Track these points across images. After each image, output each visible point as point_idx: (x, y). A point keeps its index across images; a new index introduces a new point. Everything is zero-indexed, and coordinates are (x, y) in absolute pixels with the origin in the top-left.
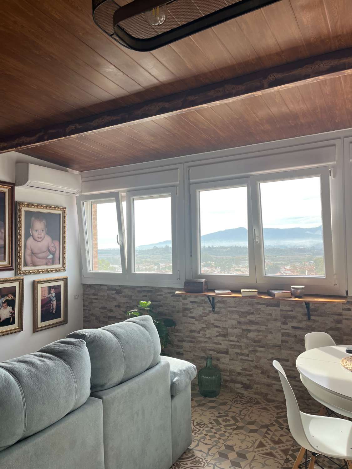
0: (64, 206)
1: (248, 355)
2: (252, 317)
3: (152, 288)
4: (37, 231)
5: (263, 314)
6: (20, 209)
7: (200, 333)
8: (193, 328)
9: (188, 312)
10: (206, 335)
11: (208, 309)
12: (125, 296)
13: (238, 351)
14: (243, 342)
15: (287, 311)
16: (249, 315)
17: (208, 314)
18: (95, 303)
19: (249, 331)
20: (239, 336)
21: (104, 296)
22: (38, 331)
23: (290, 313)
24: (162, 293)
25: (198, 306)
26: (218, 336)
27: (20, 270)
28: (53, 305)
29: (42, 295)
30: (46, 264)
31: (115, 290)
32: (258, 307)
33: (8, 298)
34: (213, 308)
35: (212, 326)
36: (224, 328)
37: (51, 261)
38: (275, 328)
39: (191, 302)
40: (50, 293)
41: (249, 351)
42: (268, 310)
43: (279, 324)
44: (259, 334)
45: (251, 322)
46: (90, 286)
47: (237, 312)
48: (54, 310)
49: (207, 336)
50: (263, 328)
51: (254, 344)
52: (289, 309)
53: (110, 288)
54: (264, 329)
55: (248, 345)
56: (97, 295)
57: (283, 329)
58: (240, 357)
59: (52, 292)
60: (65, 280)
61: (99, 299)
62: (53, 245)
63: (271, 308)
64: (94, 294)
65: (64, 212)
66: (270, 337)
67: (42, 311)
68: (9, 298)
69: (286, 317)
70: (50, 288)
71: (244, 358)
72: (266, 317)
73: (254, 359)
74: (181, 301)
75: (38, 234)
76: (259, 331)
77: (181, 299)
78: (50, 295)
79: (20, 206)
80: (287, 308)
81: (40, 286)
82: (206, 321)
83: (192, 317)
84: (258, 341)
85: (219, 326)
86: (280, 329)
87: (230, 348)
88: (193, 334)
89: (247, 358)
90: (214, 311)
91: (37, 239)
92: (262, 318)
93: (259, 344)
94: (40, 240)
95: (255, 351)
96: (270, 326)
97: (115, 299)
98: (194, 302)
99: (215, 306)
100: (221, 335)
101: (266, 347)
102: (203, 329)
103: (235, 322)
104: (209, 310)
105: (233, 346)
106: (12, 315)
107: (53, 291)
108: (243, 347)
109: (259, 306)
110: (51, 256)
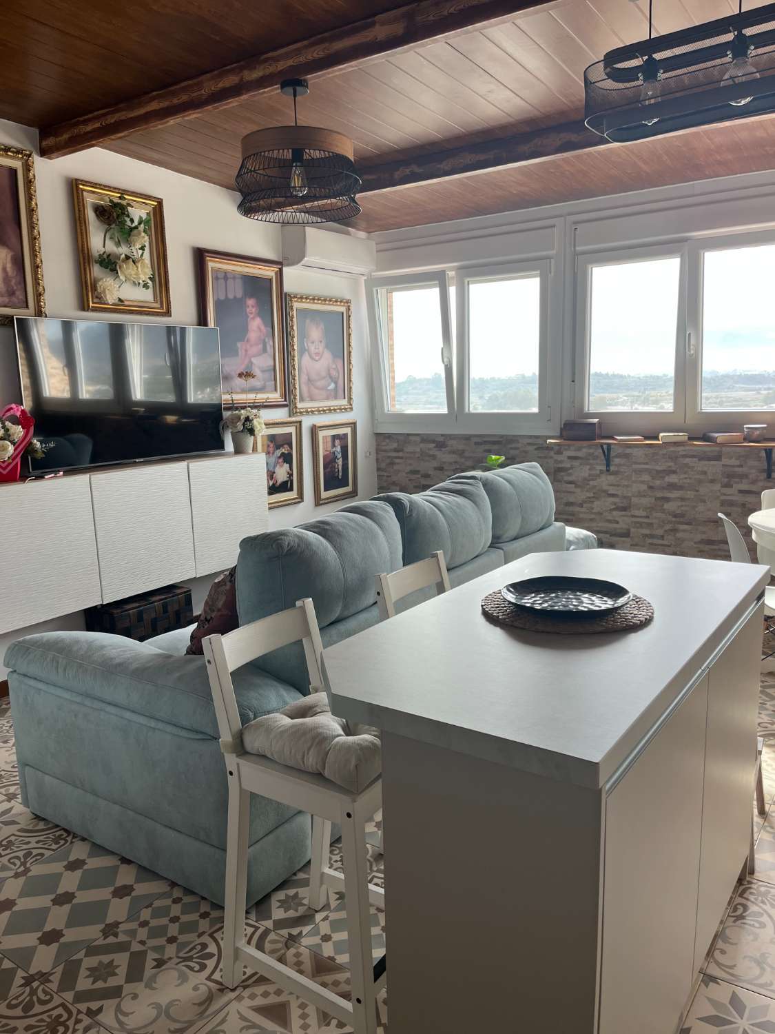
0: (348, 297)
1: (662, 537)
2: (673, 479)
3: (502, 436)
4: (313, 342)
5: (692, 473)
6: (292, 306)
7: (582, 507)
8: (572, 499)
9: (562, 474)
10: (593, 509)
11: (599, 468)
12: (454, 452)
13: (647, 532)
14: (656, 518)
15: (733, 466)
16: (668, 475)
17: (598, 476)
18: (398, 463)
19: (667, 500)
20: (649, 508)
21: (414, 453)
22: (321, 505)
23: (737, 469)
24: (519, 445)
25: (581, 464)
26: (614, 509)
27: (296, 407)
28: (338, 465)
29: (324, 449)
30: (327, 398)
31: (434, 442)
32: (685, 462)
33: (283, 451)
34: (608, 465)
35: (603, 494)
36: (625, 497)
37: (333, 393)
38: (710, 494)
39: (569, 458)
40: (334, 446)
41: (666, 531)
42: (702, 466)
43: (717, 487)
44: (684, 503)
45: (672, 486)
46: (389, 436)
47: (649, 471)
48: (340, 474)
49: (594, 511)
50: (690, 494)
51: (674, 519)
52: (738, 463)
53: (425, 439)
54: (692, 497)
55: (663, 521)
56: (402, 450)
57: (725, 495)
58: (650, 541)
59: (336, 445)
60: (353, 425)
61: (406, 458)
62: (334, 366)
63: (706, 462)
64: (396, 450)
65: (348, 309)
66: (701, 507)
67: (325, 474)
68: (285, 450)
69: (730, 476)
70: (334, 437)
71: (655, 541)
72: (697, 477)
73: (673, 543)
74: (551, 457)
75: (315, 349)
76: (682, 499)
77: (552, 453)
78: (334, 449)
79: (291, 301)
80: (734, 462)
81: (322, 434)
82: (594, 487)
83: (570, 483)
84: (682, 516)
85: (616, 495)
86: (719, 494)
87: (634, 528)
88: (571, 509)
89: (660, 542)
90: (608, 471)
91: (314, 356)
92: (690, 478)
93: (682, 520)
94: (317, 358)
95: (675, 530)
96: (703, 490)
97: (434, 457)
98: (575, 458)
99: (611, 463)
100: (618, 509)
101: (694, 523)
102: (589, 500)
103: (644, 487)
104: (601, 470)
105: (638, 525)
106: (290, 477)
107: (337, 442)
108: (655, 526)
109: (687, 460)
110: (332, 386)
